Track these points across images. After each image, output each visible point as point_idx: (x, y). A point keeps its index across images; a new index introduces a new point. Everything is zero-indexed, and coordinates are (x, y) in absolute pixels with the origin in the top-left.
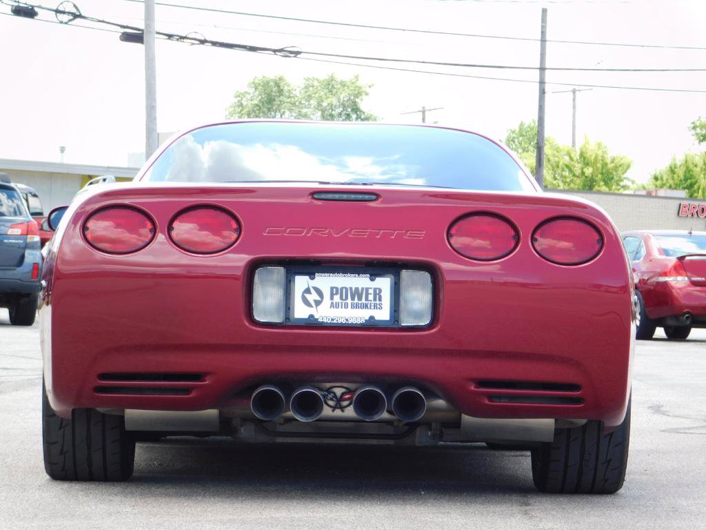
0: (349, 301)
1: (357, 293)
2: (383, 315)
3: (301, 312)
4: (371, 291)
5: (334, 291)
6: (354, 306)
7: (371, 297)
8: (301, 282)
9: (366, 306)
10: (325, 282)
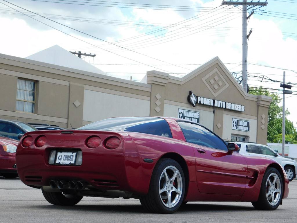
0: (67, 159)
1: (69, 157)
2: (73, 162)
3: (57, 161)
4: (71, 156)
5: (65, 156)
6: (68, 160)
7: (71, 158)
8: (59, 154)
9: (70, 160)
10: (64, 154)
